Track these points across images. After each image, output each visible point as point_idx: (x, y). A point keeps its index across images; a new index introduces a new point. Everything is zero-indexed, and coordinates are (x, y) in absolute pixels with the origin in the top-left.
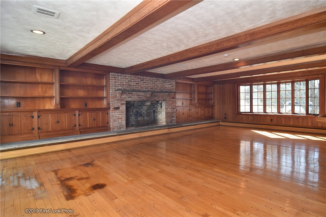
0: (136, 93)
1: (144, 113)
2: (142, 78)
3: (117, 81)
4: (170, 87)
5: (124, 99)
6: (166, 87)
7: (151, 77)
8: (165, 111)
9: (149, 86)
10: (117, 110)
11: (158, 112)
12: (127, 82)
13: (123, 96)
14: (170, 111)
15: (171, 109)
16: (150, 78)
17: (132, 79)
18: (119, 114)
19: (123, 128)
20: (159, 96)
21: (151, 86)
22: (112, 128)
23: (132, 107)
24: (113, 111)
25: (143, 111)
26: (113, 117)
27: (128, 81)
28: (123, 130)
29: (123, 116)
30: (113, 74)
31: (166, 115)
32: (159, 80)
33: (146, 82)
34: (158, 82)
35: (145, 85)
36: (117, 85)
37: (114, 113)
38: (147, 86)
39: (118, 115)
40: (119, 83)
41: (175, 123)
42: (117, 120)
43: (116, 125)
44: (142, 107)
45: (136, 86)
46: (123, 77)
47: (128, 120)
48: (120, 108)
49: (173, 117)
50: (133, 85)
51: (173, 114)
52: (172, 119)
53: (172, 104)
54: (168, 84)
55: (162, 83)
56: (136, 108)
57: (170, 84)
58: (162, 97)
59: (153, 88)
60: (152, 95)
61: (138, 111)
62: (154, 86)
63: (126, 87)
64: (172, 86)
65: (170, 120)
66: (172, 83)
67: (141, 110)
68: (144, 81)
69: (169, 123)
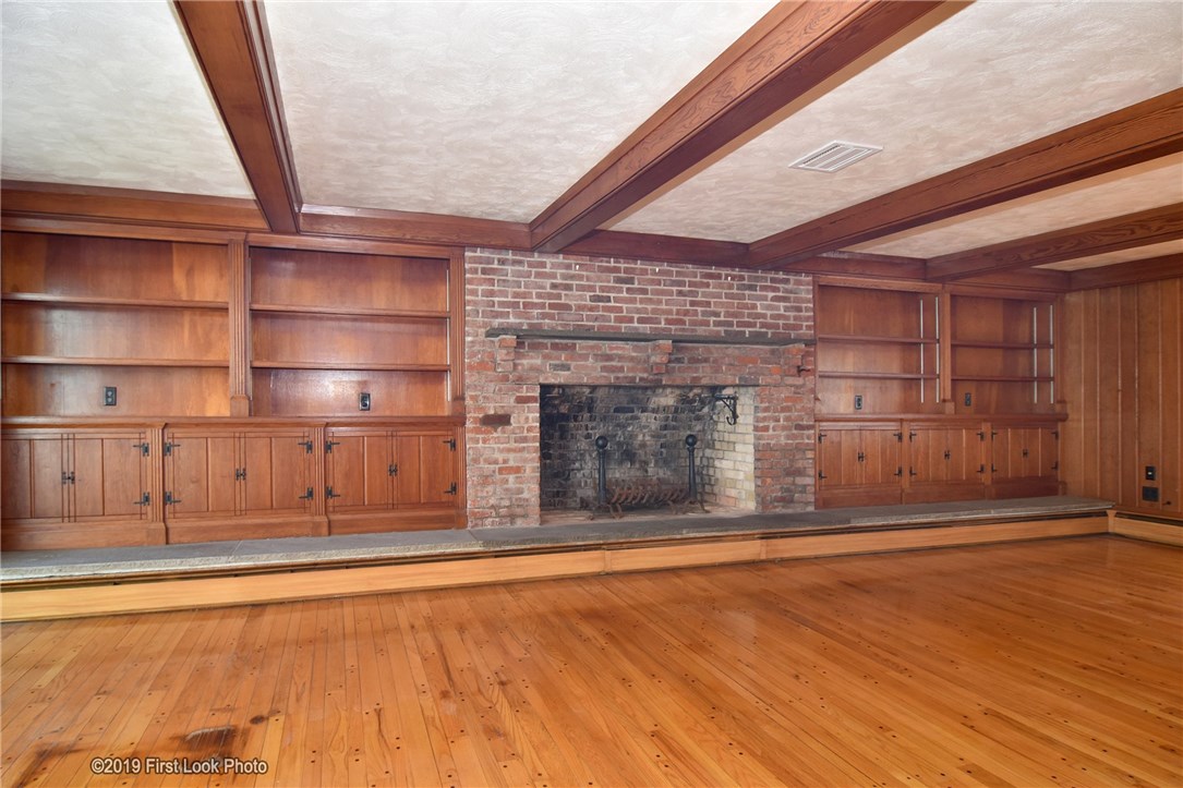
0: (592, 347)
1: (643, 445)
2: (627, 271)
3: (496, 288)
4: (782, 312)
5: (532, 374)
6: (759, 310)
7: (671, 261)
8: (750, 438)
9: (664, 307)
10: (499, 429)
11: (718, 445)
12: (548, 290)
13: (525, 362)
14: (783, 441)
15: (784, 428)
16: (665, 266)
17: (572, 277)
18: (509, 450)
19: (525, 516)
20: (715, 361)
22: (474, 514)
23: (587, 415)
24: (477, 431)
25: (640, 437)
26: (476, 461)
27: (554, 286)
28: (525, 526)
29: (525, 460)
30: (478, 253)
31: (757, 460)
32: (719, 277)
33: (644, 291)
34: (711, 290)
35: (639, 306)
36: (496, 308)
37: (484, 441)
38: (650, 307)
39: (501, 451)
40: (510, 299)
41: (811, 509)
42: (498, 476)
43: (492, 501)
44: (637, 418)
45: (591, 309)
46: (526, 268)
47: (568, 479)
48: (512, 421)
49: (800, 472)
50: (580, 308)
51: (797, 457)
52: (794, 483)
53: (790, 404)
54: (771, 294)
55: (735, 291)
56: (604, 419)
57: (781, 294)
58: (731, 365)
59: (687, 319)
60: (680, 356)
61: (615, 436)
62: (688, 307)
63: (544, 316)
64: (792, 307)
65: (778, 487)
66: (791, 292)
67: (630, 429)
68: (636, 282)
69: (776, 504)
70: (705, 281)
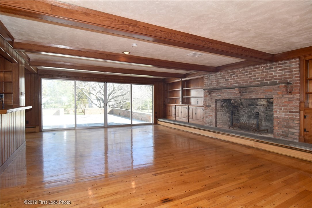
0: (225, 91)
2: (233, 72)
4: (283, 74)
5: (214, 97)
6: (274, 75)
7: (244, 67)
9: (242, 79)
10: (209, 108)
14: (283, 116)
15: (284, 112)
16: (243, 69)
17: (221, 76)
20: (257, 92)
21: (245, 79)
22: (205, 123)
23: (242, 106)
24: (206, 108)
26: (205, 113)
27: (218, 79)
28: (213, 127)
29: (213, 114)
30: (206, 75)
32: (259, 68)
33: (237, 76)
34: (256, 72)
35: (236, 80)
36: (209, 85)
38: (238, 80)
39: (209, 112)
40: (211, 83)
42: (209, 117)
43: (208, 121)
45: (225, 82)
46: (214, 76)
48: (211, 106)
50: (223, 82)
51: (290, 122)
52: (288, 131)
53: (286, 104)
54: (278, 69)
55: (264, 71)
56: (247, 107)
57: (283, 68)
58: (263, 92)
59: (248, 81)
60: (247, 91)
61: (251, 112)
62: (249, 78)
63: (216, 85)
64: (288, 71)
65: (281, 131)
66: (288, 66)
67: (255, 110)
68: (235, 74)
69: (280, 136)
70: (254, 70)
